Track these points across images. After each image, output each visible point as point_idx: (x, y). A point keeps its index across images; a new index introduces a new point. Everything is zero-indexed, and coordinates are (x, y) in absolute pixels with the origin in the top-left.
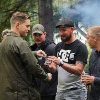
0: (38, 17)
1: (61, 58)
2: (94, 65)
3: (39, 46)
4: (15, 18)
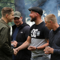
0: (14, 6)
1: (33, 35)
2: (52, 40)
3: (17, 26)
4: (5, 12)
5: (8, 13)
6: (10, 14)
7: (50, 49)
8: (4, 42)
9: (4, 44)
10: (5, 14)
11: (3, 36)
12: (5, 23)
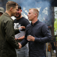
4: (10, 5)
5: (13, 6)
6: (14, 8)
7: (31, 37)
8: (11, 35)
9: (11, 37)
10: (10, 7)
11: (9, 30)
12: (9, 16)
